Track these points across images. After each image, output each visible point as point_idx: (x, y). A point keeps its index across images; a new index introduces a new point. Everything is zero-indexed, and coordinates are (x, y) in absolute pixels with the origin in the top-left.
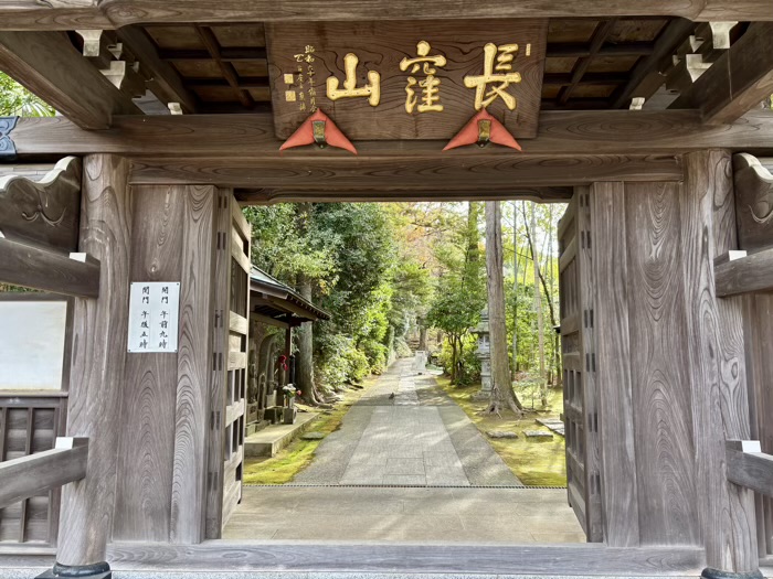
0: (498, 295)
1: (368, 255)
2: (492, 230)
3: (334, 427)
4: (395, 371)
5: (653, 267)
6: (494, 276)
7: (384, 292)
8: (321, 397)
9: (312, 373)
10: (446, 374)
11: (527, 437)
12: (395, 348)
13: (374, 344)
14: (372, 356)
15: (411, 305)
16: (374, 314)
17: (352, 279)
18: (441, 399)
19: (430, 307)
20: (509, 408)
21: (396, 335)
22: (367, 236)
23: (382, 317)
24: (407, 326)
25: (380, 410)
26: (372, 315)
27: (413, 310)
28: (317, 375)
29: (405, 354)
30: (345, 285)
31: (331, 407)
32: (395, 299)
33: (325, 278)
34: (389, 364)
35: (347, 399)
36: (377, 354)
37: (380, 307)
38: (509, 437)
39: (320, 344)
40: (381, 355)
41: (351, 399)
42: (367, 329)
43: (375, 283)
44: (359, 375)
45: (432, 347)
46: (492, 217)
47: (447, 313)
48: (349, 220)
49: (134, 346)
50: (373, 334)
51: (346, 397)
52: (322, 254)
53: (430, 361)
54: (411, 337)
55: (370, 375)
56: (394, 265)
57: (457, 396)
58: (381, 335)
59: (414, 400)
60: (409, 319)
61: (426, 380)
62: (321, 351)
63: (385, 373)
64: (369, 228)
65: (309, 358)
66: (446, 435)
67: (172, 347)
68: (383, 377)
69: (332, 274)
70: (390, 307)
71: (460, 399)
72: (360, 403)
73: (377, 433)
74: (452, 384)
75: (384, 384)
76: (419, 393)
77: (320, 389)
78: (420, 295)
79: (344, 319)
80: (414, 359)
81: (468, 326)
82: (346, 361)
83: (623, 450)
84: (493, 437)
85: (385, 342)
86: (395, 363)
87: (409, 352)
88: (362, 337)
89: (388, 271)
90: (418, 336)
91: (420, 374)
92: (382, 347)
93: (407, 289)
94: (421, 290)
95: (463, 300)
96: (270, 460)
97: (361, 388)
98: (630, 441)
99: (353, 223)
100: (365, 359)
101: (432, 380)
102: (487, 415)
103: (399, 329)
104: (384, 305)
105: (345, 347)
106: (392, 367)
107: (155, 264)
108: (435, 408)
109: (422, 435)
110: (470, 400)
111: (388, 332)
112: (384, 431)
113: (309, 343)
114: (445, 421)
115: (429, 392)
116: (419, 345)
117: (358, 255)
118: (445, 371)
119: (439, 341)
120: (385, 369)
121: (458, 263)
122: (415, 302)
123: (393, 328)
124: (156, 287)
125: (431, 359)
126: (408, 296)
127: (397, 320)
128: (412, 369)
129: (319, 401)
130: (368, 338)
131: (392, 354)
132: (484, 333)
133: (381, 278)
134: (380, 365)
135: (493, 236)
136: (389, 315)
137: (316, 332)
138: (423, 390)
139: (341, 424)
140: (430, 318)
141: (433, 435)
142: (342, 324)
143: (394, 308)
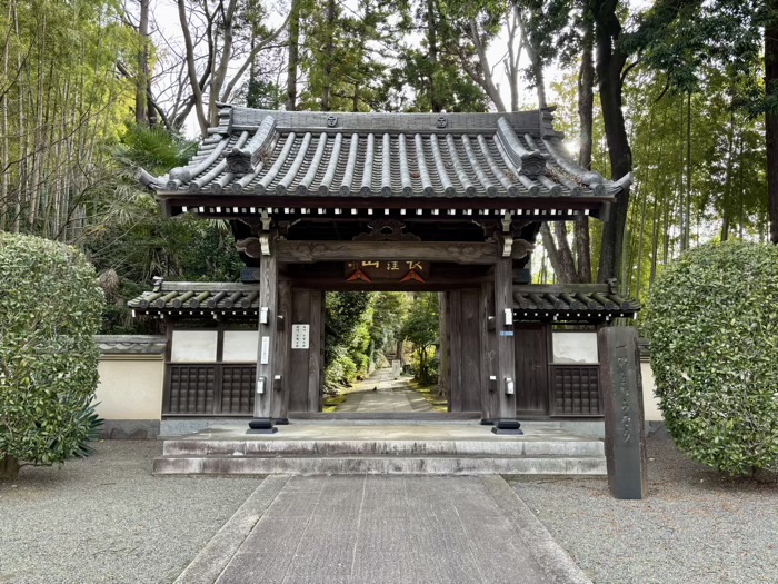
4: (375, 377)
5: (470, 320)
7: (368, 314)
10: (416, 379)
12: (375, 360)
13: (359, 355)
15: (389, 322)
16: (361, 331)
18: (410, 392)
19: (404, 325)
21: (376, 348)
23: (366, 332)
24: (385, 340)
25: (369, 395)
27: (390, 326)
29: (384, 365)
31: (334, 394)
32: (375, 317)
33: (335, 309)
34: (370, 372)
36: (361, 362)
37: (365, 325)
40: (364, 364)
41: (345, 392)
42: (356, 341)
43: (363, 309)
44: (349, 377)
45: (407, 357)
47: (416, 330)
49: (294, 347)
50: (360, 346)
51: (341, 390)
53: (404, 370)
54: (389, 350)
57: (422, 391)
58: (365, 347)
60: (387, 333)
61: (400, 382)
63: (367, 380)
66: (409, 403)
67: (307, 347)
68: (366, 382)
70: (372, 324)
71: (424, 392)
73: (369, 403)
75: (367, 385)
78: (397, 313)
80: (391, 369)
81: (430, 340)
83: (457, 381)
84: (436, 405)
85: (368, 353)
86: (375, 372)
87: (386, 363)
88: (353, 348)
90: (395, 349)
91: (396, 379)
92: (365, 357)
93: (386, 308)
94: (397, 309)
95: (427, 320)
97: (350, 386)
98: (460, 378)
100: (354, 365)
101: (405, 383)
102: (437, 397)
103: (378, 343)
104: (368, 323)
105: (341, 355)
106: (372, 375)
107: (301, 318)
108: (404, 394)
109: (395, 403)
111: (370, 346)
112: (372, 402)
114: (409, 399)
115: (402, 388)
116: (392, 357)
120: (367, 376)
122: (393, 319)
123: (373, 342)
124: (301, 326)
125: (405, 367)
126: (386, 314)
127: (377, 335)
128: (389, 376)
130: (356, 349)
131: (373, 365)
133: (368, 306)
134: (364, 372)
136: (371, 330)
138: (397, 388)
139: (345, 400)
140: (404, 333)
143: (375, 325)
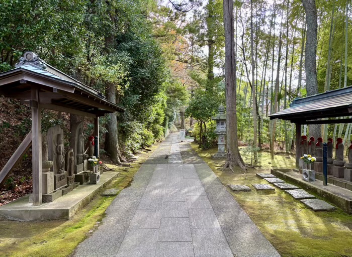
0: (232, 96)
1: (152, 74)
2: (229, 54)
3: (127, 184)
4: (169, 140)
6: (230, 84)
7: (162, 96)
8: (124, 159)
9: (117, 145)
10: (195, 142)
11: (257, 190)
12: (169, 128)
13: (158, 126)
14: (156, 133)
15: (177, 105)
16: (156, 110)
17: (142, 88)
18: (194, 158)
19: (188, 105)
20: (238, 165)
21: (169, 121)
22: (150, 61)
23: (161, 112)
24: (175, 117)
25: (159, 168)
26: (155, 110)
27: (178, 108)
28: (122, 146)
29: (174, 130)
30: (138, 91)
31: (129, 165)
32: (168, 102)
33: (120, 84)
34: (166, 136)
35: (140, 158)
36: (159, 132)
37: (160, 105)
38: (245, 190)
39: (123, 127)
40: (161, 132)
41: (143, 158)
42: (152, 118)
43: (156, 91)
44: (149, 143)
45: (188, 127)
46: (229, 45)
47: (198, 109)
48: (138, 49)
50: (156, 121)
52: (117, 67)
54: (177, 122)
55: (156, 143)
56: (167, 80)
57: (203, 155)
58: (161, 121)
59: (179, 159)
60: (176, 112)
61: (185, 145)
62: (124, 132)
63: (164, 141)
64: (151, 56)
65: (115, 136)
66: (203, 189)
68: (163, 144)
69: (125, 82)
70: (166, 106)
71: (205, 157)
72: (148, 162)
73: (155, 188)
74: (199, 147)
75: (163, 148)
76: (182, 153)
77: (124, 154)
78: (182, 100)
79: (138, 112)
80: (179, 133)
81: (210, 116)
82: (140, 136)
84: (234, 191)
85: (164, 125)
86: (169, 135)
87: (176, 129)
88: (150, 123)
89: (163, 84)
90: (180, 121)
91: (182, 141)
92: (162, 128)
93: (175, 97)
94: (183, 97)
95: (207, 101)
96: (66, 223)
97: (150, 150)
99: (141, 51)
100: (152, 134)
101: (188, 145)
102: (224, 170)
103: (171, 118)
104: (163, 105)
105: (139, 129)
106: (168, 137)
108: (192, 166)
109: (186, 190)
110: (211, 158)
111: (165, 120)
112: (160, 187)
113: (115, 126)
114: (201, 177)
115: (187, 152)
116: (181, 127)
117: (145, 72)
118: (195, 140)
119: (191, 124)
120: (164, 139)
121: (204, 80)
122: (179, 104)
123: (167, 118)
125: (187, 133)
126: (175, 101)
127: (170, 114)
128: (178, 139)
129: (122, 161)
130: (154, 123)
131: (168, 131)
132: (220, 120)
133: (160, 88)
134: (161, 137)
135: (230, 57)
136: (165, 111)
137: (120, 119)
138: (185, 152)
139: (132, 180)
140: (188, 111)
141: (194, 190)
142: (137, 115)
143: (168, 107)
